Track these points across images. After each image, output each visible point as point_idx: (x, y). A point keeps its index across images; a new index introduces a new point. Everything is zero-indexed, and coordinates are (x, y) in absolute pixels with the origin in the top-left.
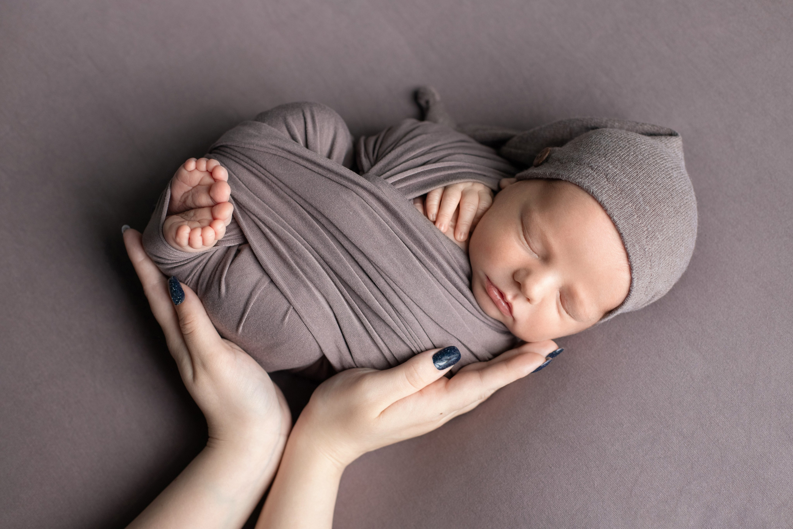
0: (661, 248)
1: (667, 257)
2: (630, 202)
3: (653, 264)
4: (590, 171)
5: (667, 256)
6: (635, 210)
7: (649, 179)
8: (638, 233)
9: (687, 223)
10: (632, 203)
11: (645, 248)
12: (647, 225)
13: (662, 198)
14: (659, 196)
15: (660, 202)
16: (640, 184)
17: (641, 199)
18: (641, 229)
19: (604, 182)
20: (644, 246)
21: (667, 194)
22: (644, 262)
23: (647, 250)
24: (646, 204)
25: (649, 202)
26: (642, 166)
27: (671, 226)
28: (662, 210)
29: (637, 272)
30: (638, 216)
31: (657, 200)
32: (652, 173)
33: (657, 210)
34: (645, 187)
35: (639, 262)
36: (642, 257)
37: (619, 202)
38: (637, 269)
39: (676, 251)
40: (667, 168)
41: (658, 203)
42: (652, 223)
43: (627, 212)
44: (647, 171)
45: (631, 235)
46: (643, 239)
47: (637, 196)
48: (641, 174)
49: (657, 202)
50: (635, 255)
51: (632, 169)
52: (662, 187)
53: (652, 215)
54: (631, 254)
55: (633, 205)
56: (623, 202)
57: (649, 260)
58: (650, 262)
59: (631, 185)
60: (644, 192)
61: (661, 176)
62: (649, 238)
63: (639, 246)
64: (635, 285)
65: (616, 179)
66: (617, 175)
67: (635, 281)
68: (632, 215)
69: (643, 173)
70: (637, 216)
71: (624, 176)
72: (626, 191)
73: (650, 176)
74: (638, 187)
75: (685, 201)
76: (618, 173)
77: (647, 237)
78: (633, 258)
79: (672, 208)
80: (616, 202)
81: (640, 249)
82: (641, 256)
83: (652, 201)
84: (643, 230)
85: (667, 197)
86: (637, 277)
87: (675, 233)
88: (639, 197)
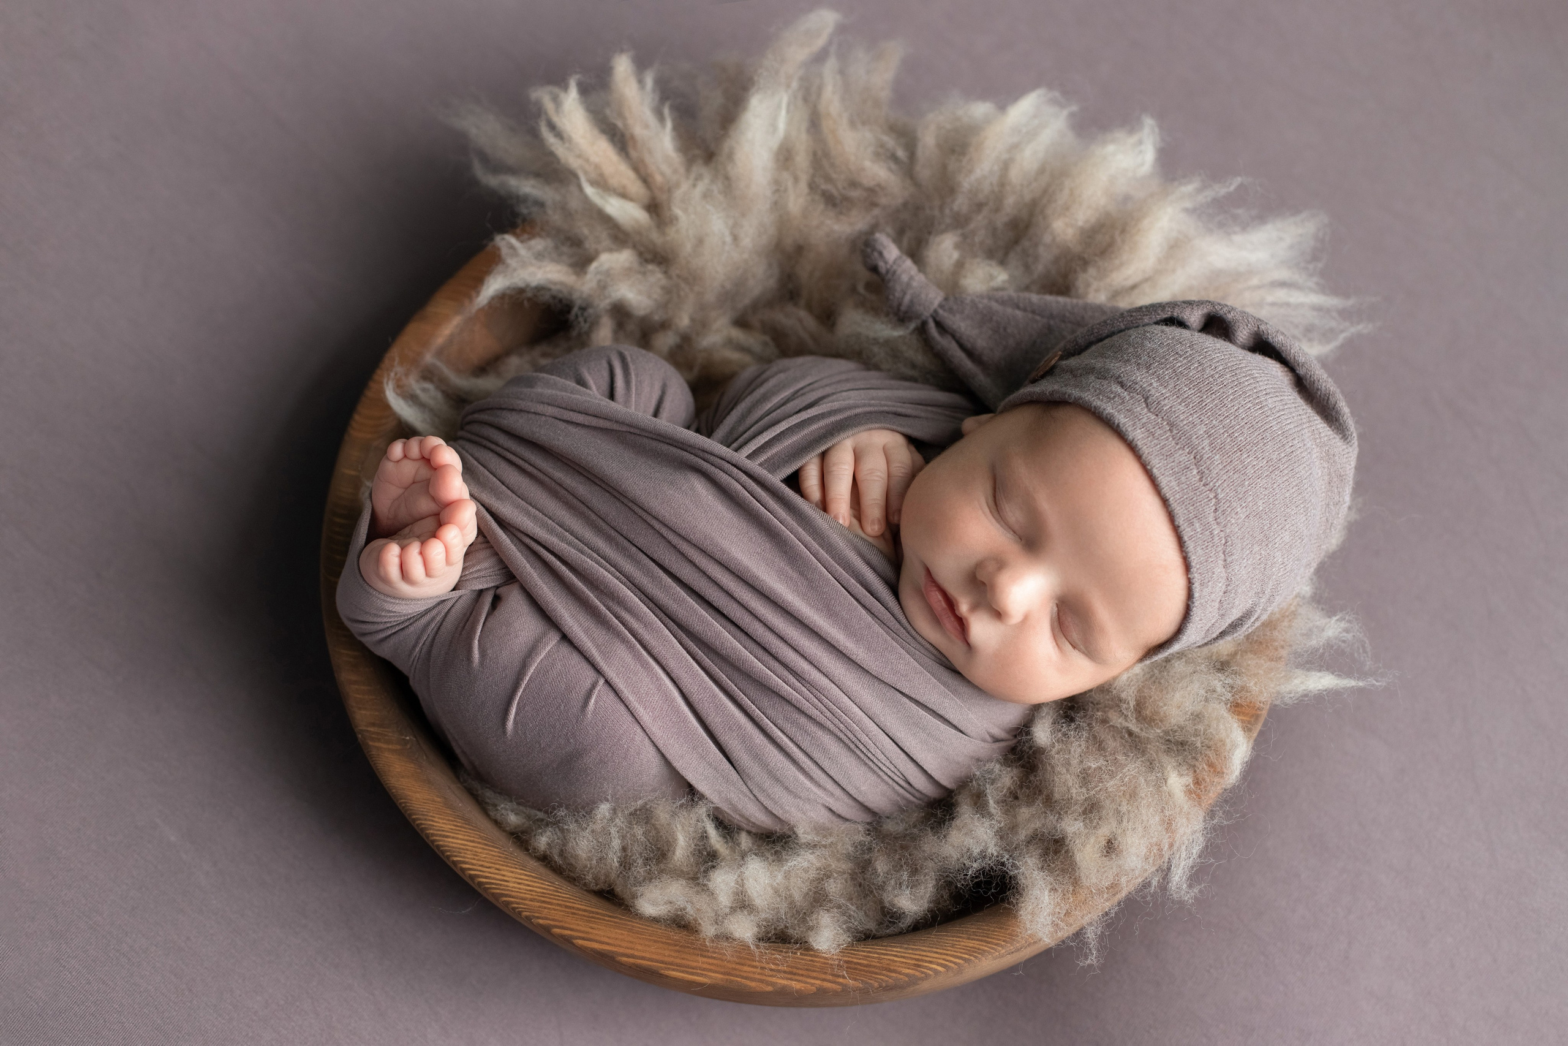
0: (1242, 530)
1: (1256, 548)
2: (1186, 447)
3: (1229, 560)
4: (1119, 390)
5: (1255, 546)
6: (1193, 460)
7: (1222, 409)
8: (1198, 500)
9: (1293, 488)
10: (1190, 448)
11: (1213, 528)
12: (1216, 488)
13: (1244, 443)
14: (1240, 439)
15: (1241, 449)
16: (1206, 416)
17: (1207, 442)
18: (1205, 494)
19: (1140, 408)
20: (1211, 525)
21: (1254, 436)
22: (1211, 555)
23: (1216, 532)
24: (1214, 451)
25: (1220, 448)
26: (1211, 387)
27: (1261, 493)
28: (1245, 463)
29: (1199, 572)
30: (1199, 472)
31: (1236, 446)
32: (1229, 400)
33: (1236, 463)
34: (1214, 422)
35: (1201, 554)
36: (1207, 544)
37: (1165, 444)
38: (1198, 567)
39: (1273, 538)
40: (1256, 392)
41: (1238, 451)
42: (1226, 485)
43: (1180, 462)
44: (1221, 396)
45: (1185, 504)
46: (1208, 512)
47: (1199, 436)
48: (1208, 401)
49: (1235, 450)
50: (1193, 539)
51: (1193, 391)
52: (1246, 423)
53: (1226, 470)
54: (1186, 538)
55: (1191, 451)
56: (1172, 445)
57: (1222, 551)
58: (1223, 556)
59: (1190, 416)
60: (1213, 431)
61: (1244, 406)
62: (1220, 512)
63: (1201, 524)
64: (1196, 595)
65: (1163, 406)
66: (1165, 398)
67: (1196, 587)
68: (1188, 468)
69: (1213, 398)
70: (1197, 471)
71: (1179, 401)
72: (1179, 427)
73: (1225, 405)
74: (1201, 421)
75: (1289, 450)
76: (1167, 395)
77: (1216, 509)
78: (1190, 545)
79: (1263, 460)
80: (1160, 444)
81: (1203, 530)
82: (1206, 542)
83: (1225, 447)
84: (1208, 497)
85: (1255, 442)
86: (1200, 580)
87: (1271, 505)
88: (1203, 438)
